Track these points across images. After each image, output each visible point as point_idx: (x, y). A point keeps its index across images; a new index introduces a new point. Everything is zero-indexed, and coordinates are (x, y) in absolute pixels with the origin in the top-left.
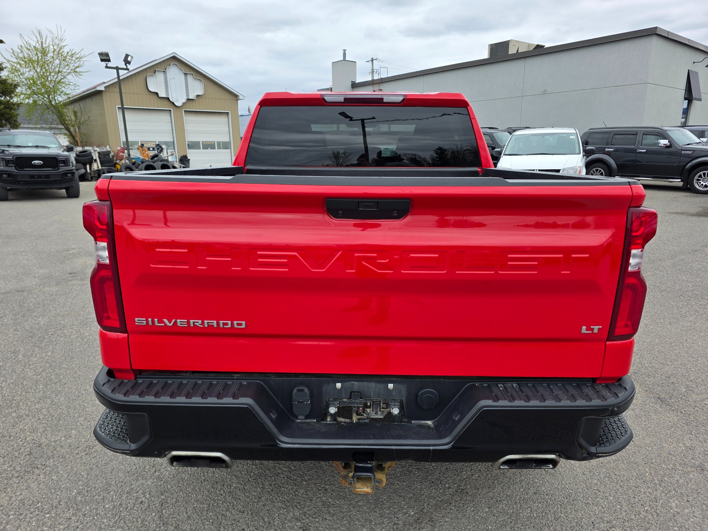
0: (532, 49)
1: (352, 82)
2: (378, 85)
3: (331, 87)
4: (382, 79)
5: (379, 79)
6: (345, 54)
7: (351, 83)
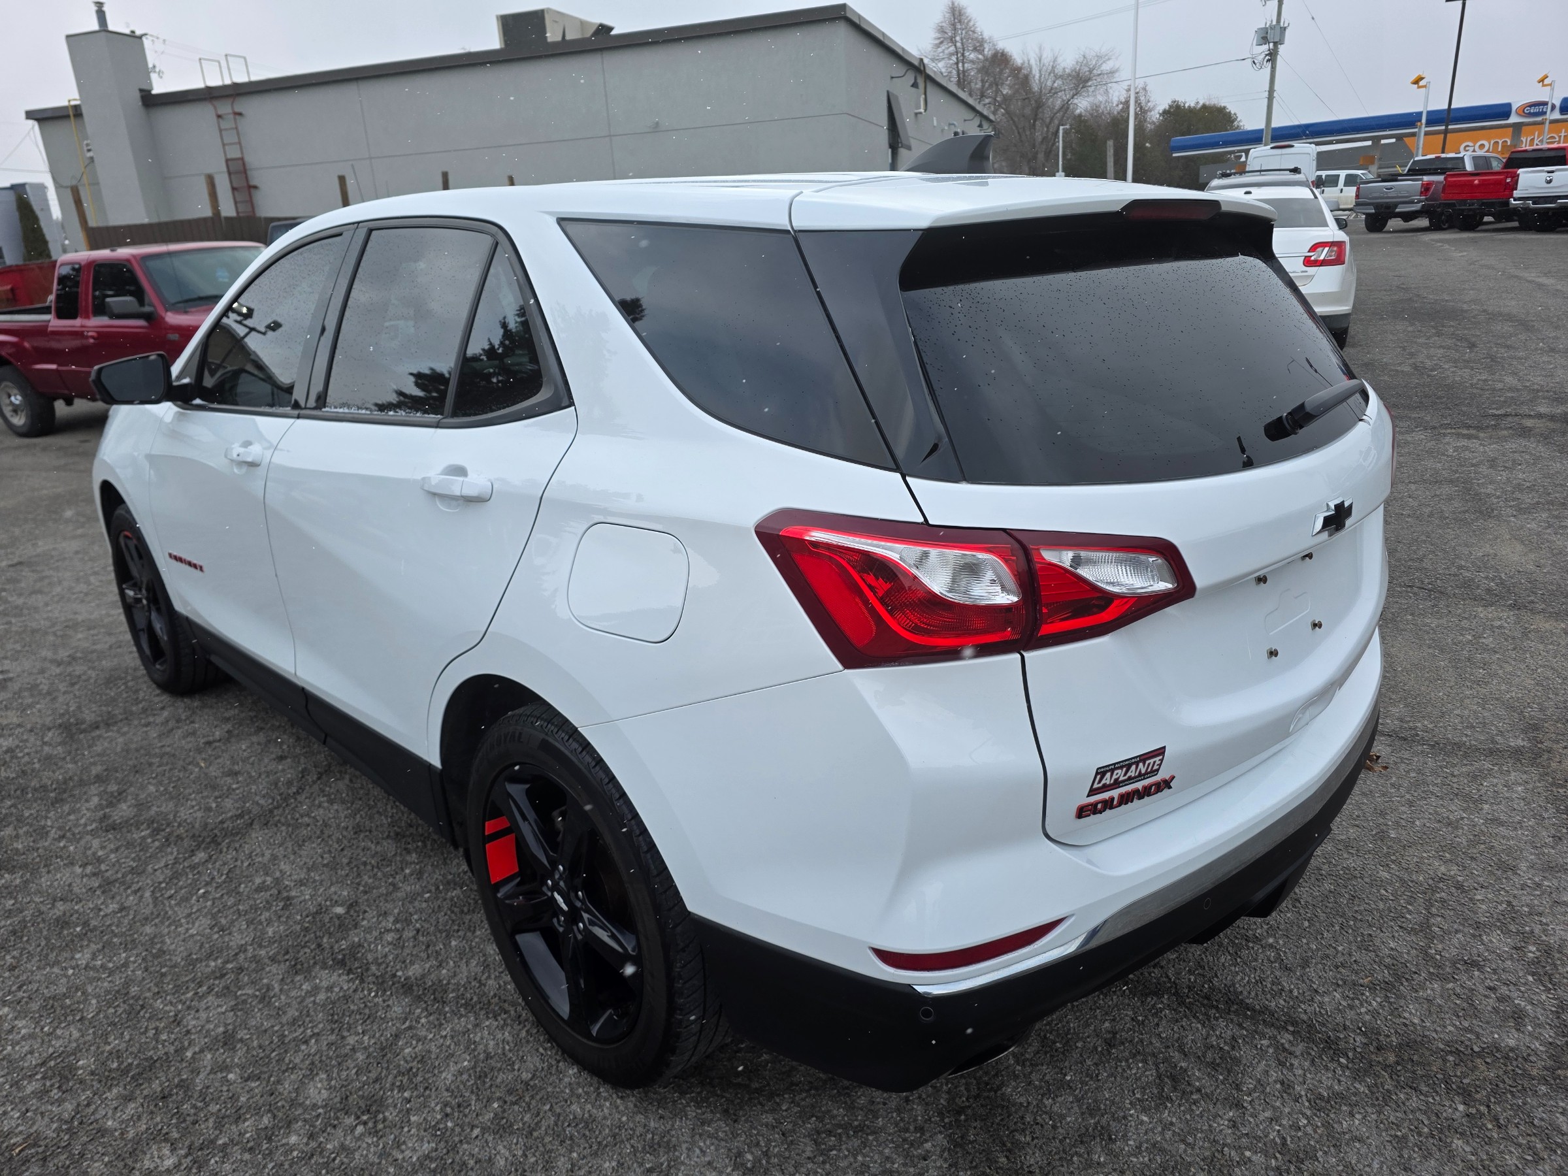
0: (588, 34)
1: (141, 90)
2: (229, 101)
3: (73, 103)
4: (235, 85)
5: (224, 87)
6: (101, 15)
7: (138, 95)
